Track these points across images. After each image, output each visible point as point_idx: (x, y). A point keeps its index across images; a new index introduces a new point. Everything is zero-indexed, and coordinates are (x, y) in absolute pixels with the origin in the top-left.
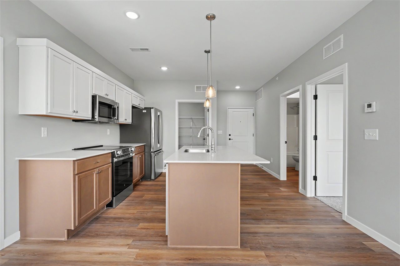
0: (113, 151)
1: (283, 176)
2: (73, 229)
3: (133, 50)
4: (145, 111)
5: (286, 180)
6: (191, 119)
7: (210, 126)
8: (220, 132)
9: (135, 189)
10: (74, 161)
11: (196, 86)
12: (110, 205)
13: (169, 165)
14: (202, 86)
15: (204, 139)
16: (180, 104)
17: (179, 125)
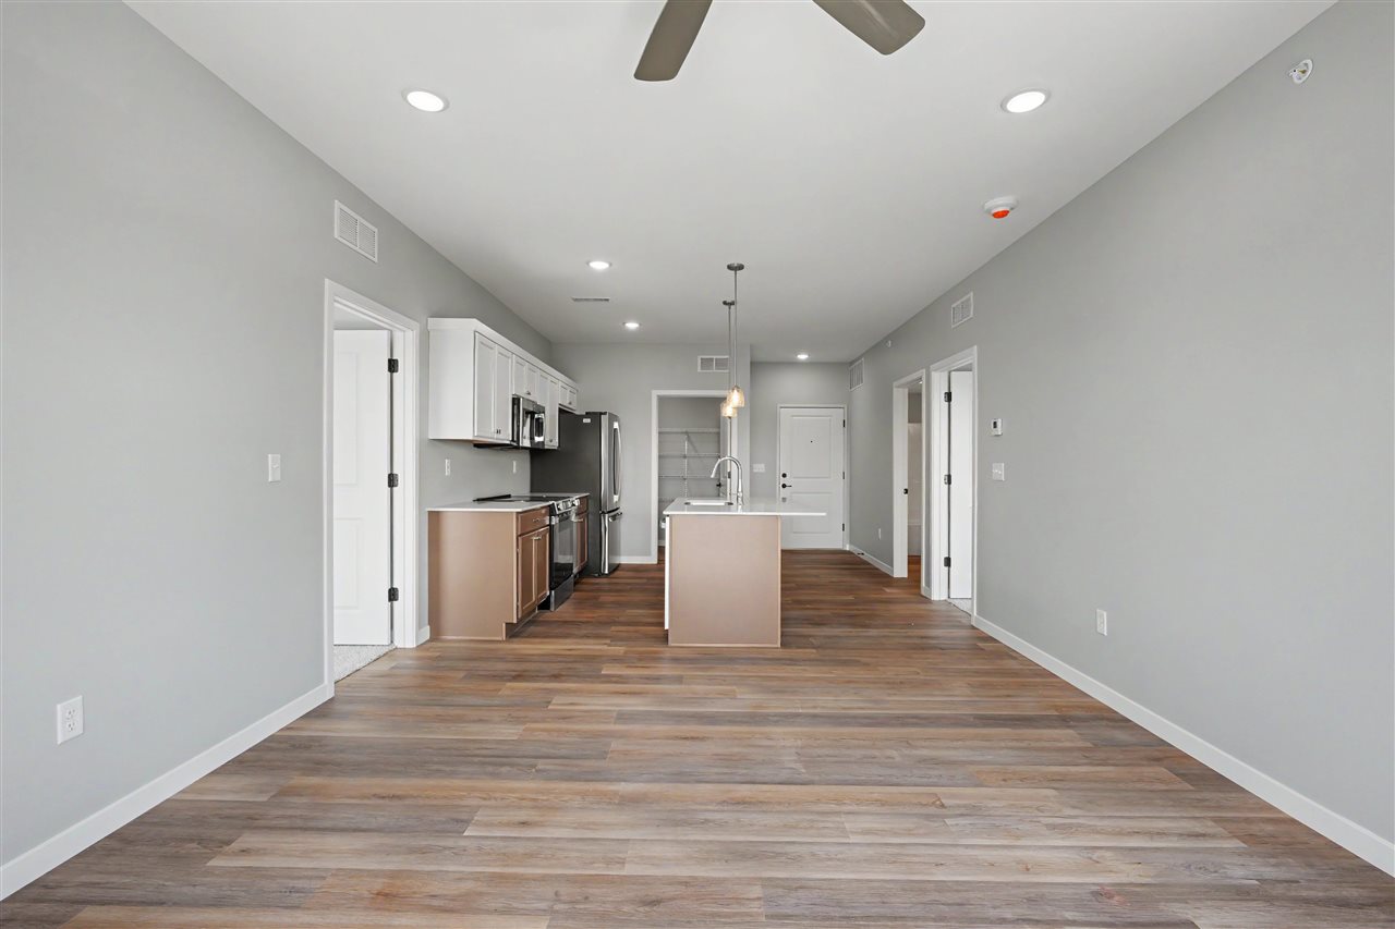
0: (551, 503)
1: (900, 570)
2: (515, 621)
3: (576, 300)
4: (588, 421)
5: (906, 576)
6: (686, 433)
7: (735, 455)
8: (760, 468)
9: (578, 586)
10: (518, 513)
11: (700, 358)
12: (545, 606)
13: (671, 520)
14: (715, 356)
15: (719, 485)
16: (661, 399)
17: (660, 450)
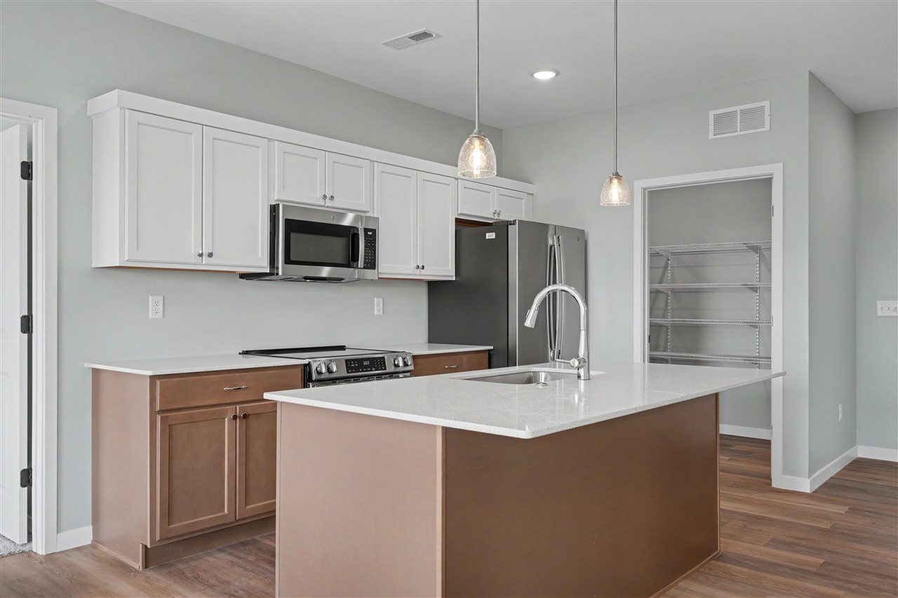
0: (306, 361)
4: (493, 236)
10: (151, 378)
11: (712, 114)
14: (738, 108)
